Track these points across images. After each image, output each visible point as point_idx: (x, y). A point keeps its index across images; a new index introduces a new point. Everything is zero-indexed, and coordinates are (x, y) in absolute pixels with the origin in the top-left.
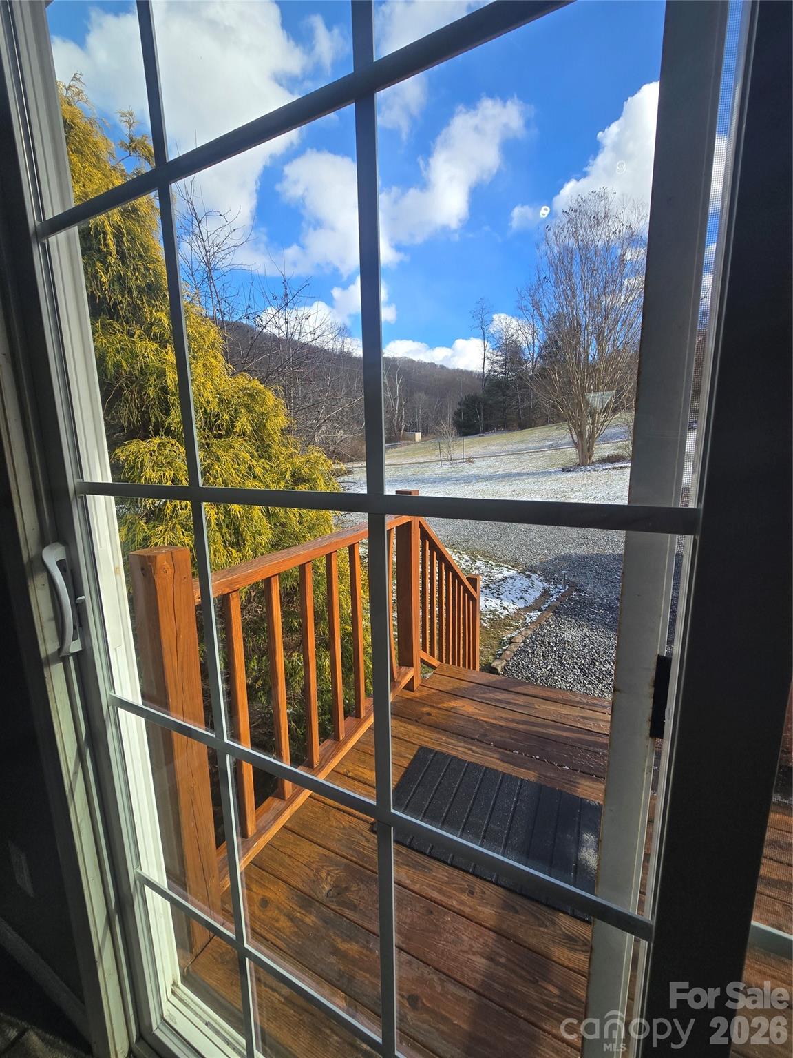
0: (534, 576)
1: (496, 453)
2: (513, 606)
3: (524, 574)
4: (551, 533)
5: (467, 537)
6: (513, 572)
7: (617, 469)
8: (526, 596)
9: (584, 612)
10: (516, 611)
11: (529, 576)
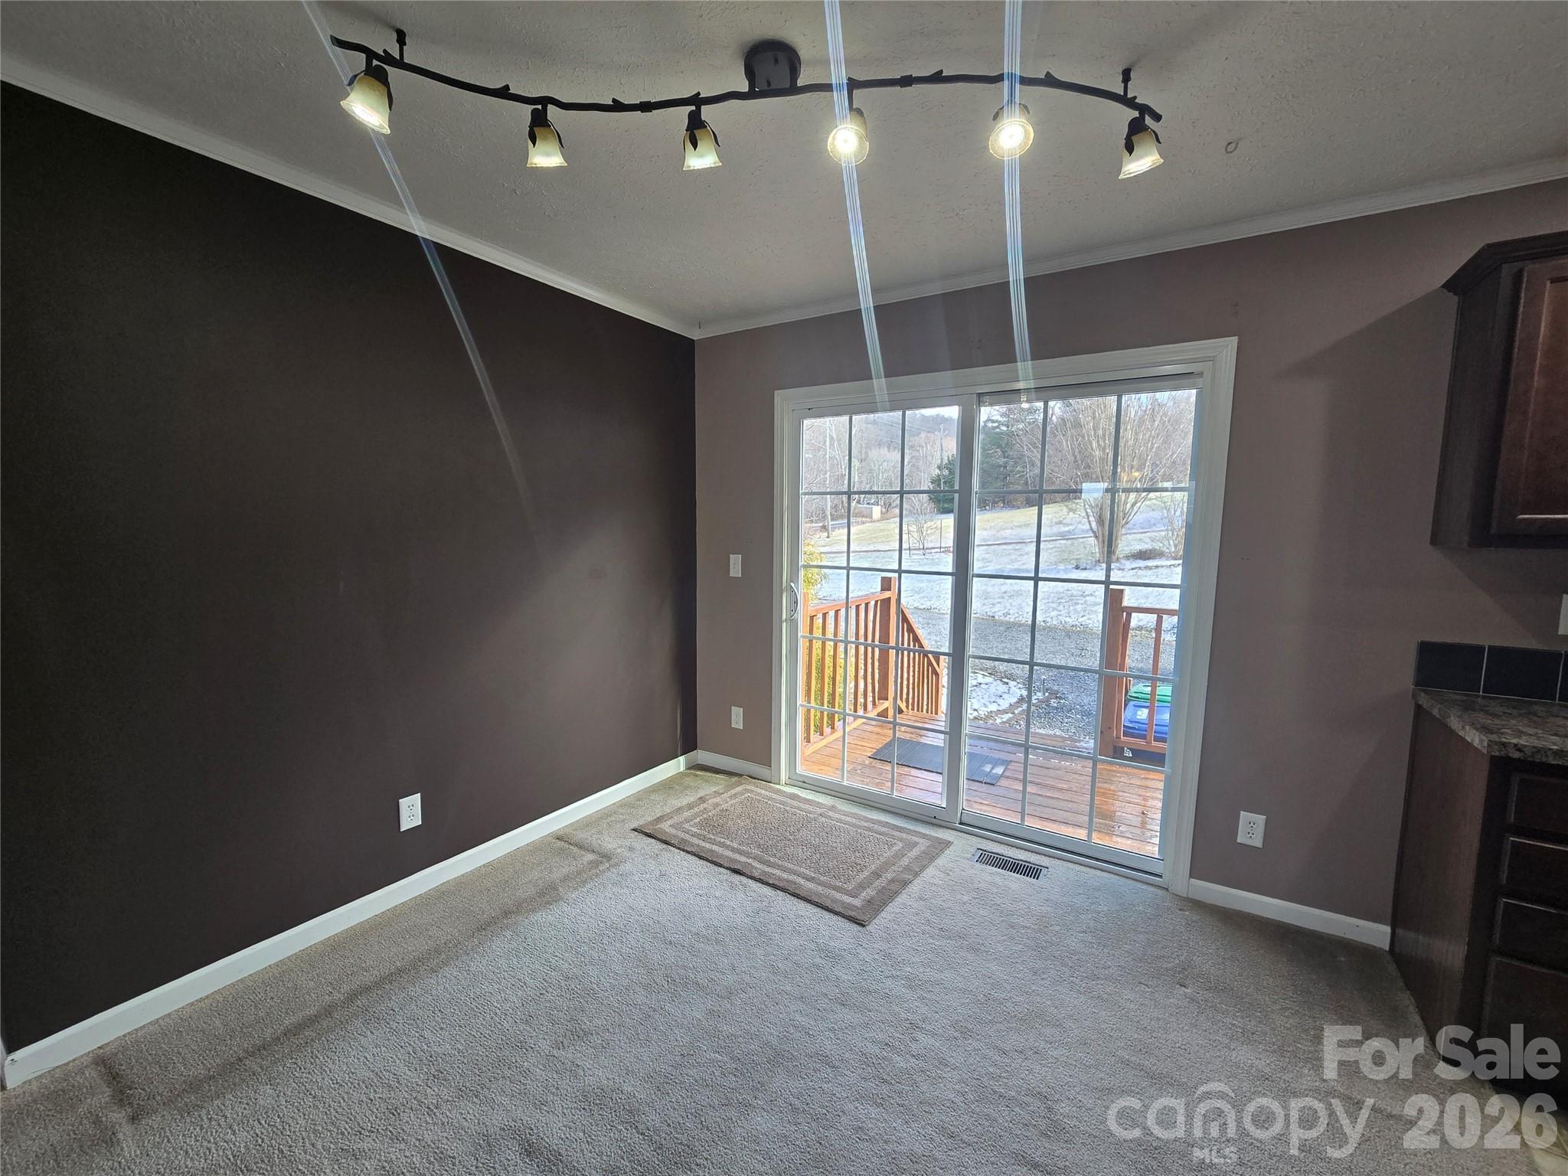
0: (1012, 684)
1: (989, 540)
2: (984, 709)
3: (1001, 681)
4: (1043, 642)
5: (939, 643)
6: (989, 679)
7: (1147, 568)
8: (1000, 701)
9: (1059, 716)
10: (986, 713)
11: (1007, 683)
